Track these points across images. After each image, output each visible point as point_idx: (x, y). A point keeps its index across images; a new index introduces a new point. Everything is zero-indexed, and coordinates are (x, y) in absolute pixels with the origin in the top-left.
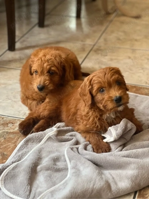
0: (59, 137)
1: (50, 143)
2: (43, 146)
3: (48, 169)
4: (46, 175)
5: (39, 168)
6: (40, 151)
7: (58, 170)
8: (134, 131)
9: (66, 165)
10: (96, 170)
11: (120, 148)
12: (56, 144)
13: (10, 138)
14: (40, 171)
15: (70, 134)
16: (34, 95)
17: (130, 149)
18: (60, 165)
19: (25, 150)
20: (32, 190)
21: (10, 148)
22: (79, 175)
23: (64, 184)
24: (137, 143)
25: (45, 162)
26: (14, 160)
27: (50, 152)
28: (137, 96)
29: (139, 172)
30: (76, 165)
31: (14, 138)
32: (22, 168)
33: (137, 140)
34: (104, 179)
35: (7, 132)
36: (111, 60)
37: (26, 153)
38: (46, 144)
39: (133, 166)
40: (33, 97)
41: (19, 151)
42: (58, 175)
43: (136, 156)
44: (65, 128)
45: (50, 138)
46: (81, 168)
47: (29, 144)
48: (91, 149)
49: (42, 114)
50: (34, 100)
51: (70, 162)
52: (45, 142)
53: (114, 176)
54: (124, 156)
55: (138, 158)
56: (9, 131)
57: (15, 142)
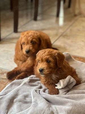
0: (30, 83)
1: (25, 86)
2: (21, 88)
3: (20, 101)
4: (18, 104)
5: (15, 100)
6: (18, 90)
7: (26, 103)
8: (74, 84)
9: (31, 100)
10: (47, 104)
11: (65, 93)
12: (28, 87)
13: (3, 82)
14: (16, 102)
15: (37, 82)
16: (21, 58)
17: (71, 94)
18: (28, 99)
19: (10, 89)
20: (8, 113)
21: (2, 87)
22: (36, 106)
23: (27, 111)
24: (76, 91)
25: (20, 97)
26: (2, 94)
27: (24, 92)
28: (82, 64)
29: (72, 108)
30: (36, 100)
31: (5, 82)
32: (5, 99)
33: (76, 89)
34: (51, 110)
35: (2, 78)
36: (72, 42)
37: (10, 91)
38: (22, 87)
39: (69, 104)
40: (20, 59)
41: (6, 89)
42: (26, 105)
43: (73, 98)
44: (35, 78)
45: (25, 84)
46: (39, 102)
47: (13, 86)
48: (48, 92)
49: (22, 69)
50: (21, 61)
51: (34, 98)
52: (22, 86)
53: (58, 109)
54: (66, 98)
55: (74, 100)
56: (3, 78)
57: (6, 84)
